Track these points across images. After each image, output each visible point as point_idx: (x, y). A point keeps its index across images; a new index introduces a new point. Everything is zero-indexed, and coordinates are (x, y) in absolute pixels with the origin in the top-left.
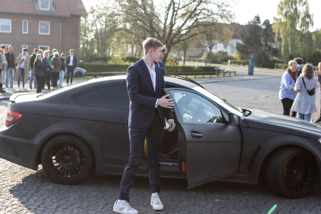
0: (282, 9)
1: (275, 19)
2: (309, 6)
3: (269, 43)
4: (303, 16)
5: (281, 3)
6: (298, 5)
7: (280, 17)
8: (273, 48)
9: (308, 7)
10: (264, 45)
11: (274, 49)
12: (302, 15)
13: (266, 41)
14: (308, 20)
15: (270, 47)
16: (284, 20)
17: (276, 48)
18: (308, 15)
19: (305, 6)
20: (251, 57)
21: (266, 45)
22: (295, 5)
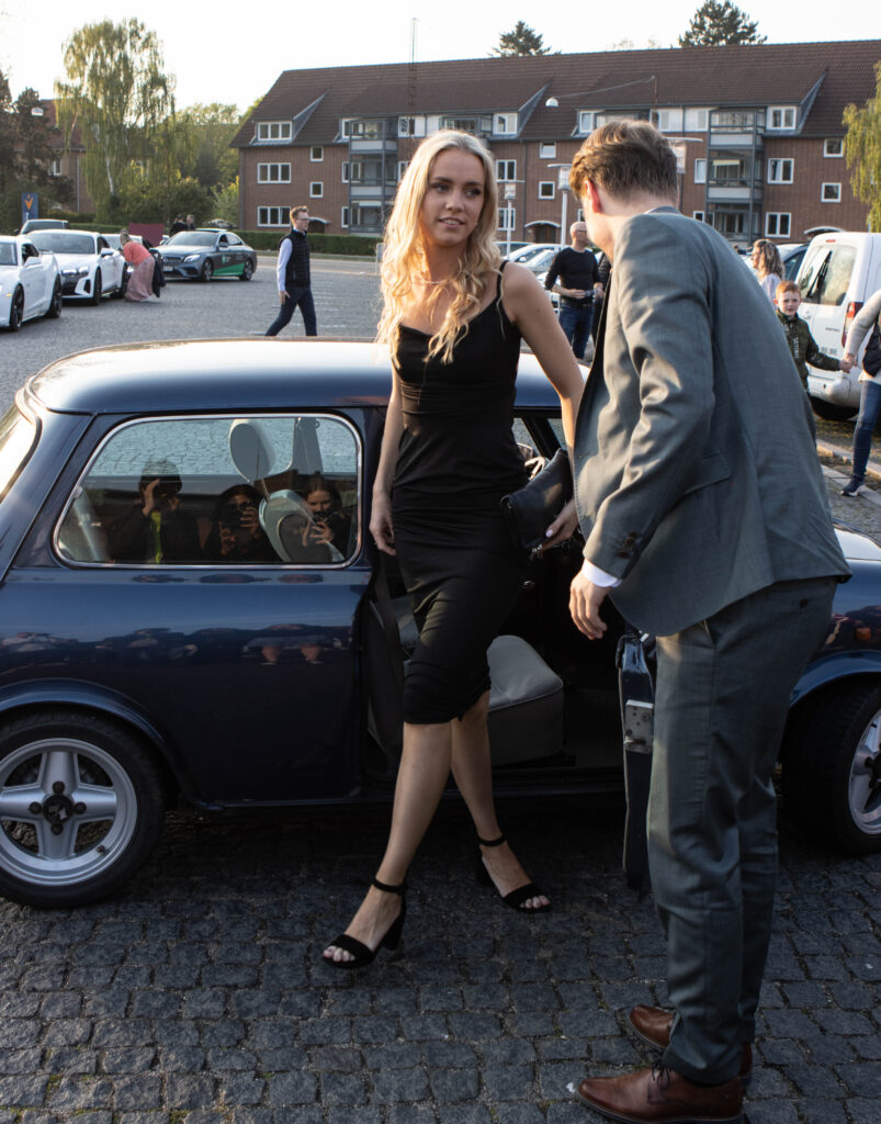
0: (81, 58)
1: (60, 86)
2: (159, 51)
3: (38, 161)
4: (144, 82)
5: (77, 39)
6: (128, 46)
7: (76, 82)
8: (53, 177)
9: (156, 54)
10: (25, 167)
11: (56, 178)
12: (140, 80)
13: (30, 155)
14: (160, 93)
15: (43, 175)
16: (86, 91)
17: (64, 177)
18: (158, 81)
19: (147, 52)
20: (29, 204)
21: (33, 168)
22: (122, 46)
